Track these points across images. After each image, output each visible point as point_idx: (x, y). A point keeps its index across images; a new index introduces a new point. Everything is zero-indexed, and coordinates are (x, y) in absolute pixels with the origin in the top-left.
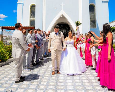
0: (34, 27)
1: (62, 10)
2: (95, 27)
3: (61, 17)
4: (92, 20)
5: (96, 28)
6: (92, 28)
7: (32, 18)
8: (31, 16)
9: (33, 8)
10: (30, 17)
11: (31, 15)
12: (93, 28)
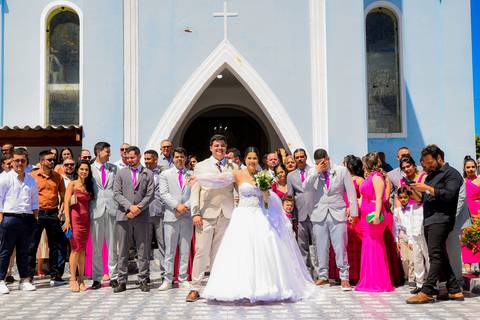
0: (80, 131)
1: (225, 39)
2: (400, 131)
3: (220, 77)
4: (382, 91)
5: (404, 134)
6: (382, 136)
7: (59, 81)
8: (55, 75)
9: (66, 27)
10: (50, 80)
11: (53, 67)
12: (389, 135)
